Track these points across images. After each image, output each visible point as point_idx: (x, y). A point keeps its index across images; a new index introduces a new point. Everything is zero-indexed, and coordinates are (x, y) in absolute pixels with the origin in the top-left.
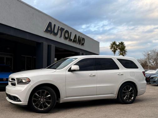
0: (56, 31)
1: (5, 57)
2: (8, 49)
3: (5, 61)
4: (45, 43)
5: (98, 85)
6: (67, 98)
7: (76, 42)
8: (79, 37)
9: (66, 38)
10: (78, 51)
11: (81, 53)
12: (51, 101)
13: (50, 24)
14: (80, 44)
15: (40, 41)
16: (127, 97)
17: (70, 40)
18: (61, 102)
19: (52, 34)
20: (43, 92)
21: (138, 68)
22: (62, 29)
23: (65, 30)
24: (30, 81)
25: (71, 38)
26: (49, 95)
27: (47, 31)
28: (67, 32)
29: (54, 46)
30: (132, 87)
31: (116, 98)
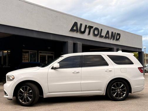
0: (83, 30)
1: (47, 55)
2: (49, 48)
3: (47, 59)
4: (70, 41)
5: (82, 82)
6: (50, 94)
7: (109, 38)
8: (112, 33)
9: (95, 35)
10: (112, 47)
11: (115, 48)
12: (32, 96)
13: (75, 24)
14: (114, 39)
15: (65, 40)
16: (117, 93)
17: (101, 37)
18: (45, 97)
19: (78, 33)
20: (26, 88)
21: (133, 64)
22: (90, 27)
23: (94, 28)
24: (14, 78)
25: (102, 35)
26: (31, 91)
27: (72, 30)
28: (96, 29)
29: (81, 43)
30: (124, 84)
31: (105, 94)
